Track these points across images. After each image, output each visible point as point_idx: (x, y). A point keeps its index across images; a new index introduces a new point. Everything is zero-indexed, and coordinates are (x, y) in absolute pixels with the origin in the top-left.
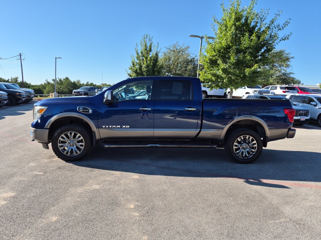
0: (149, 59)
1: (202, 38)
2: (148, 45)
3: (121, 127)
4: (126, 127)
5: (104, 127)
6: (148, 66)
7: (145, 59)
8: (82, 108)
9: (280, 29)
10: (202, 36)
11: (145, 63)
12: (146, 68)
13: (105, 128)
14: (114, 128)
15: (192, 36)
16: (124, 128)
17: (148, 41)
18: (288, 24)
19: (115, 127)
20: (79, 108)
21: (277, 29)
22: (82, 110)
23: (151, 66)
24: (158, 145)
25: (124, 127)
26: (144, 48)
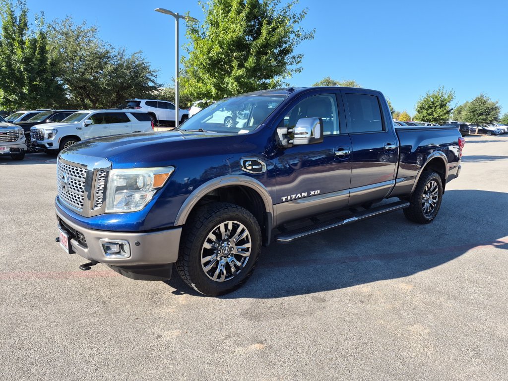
0: (28, 44)
1: (178, 17)
2: (18, 14)
3: (309, 196)
4: (315, 193)
5: (284, 199)
6: (27, 60)
7: (16, 44)
8: (250, 163)
9: (295, 21)
10: (178, 14)
11: (19, 52)
12: (22, 62)
13: (287, 201)
14: (299, 198)
15: (162, 11)
16: (313, 195)
17: (14, 5)
18: (305, 15)
19: (299, 195)
20: (245, 162)
21: (293, 20)
22: (250, 168)
23: (36, 60)
24: (356, 219)
25: (312, 193)
26: (8, 19)
